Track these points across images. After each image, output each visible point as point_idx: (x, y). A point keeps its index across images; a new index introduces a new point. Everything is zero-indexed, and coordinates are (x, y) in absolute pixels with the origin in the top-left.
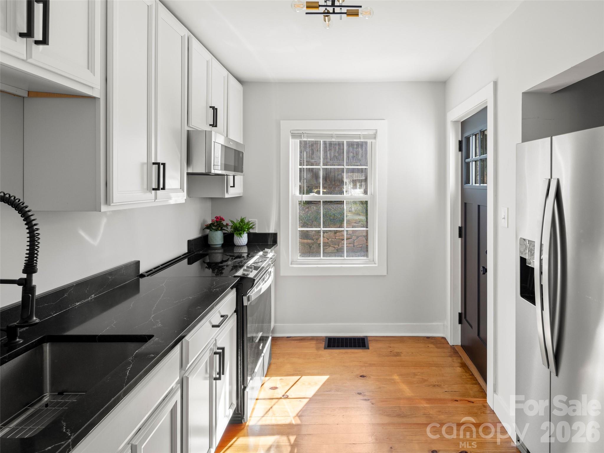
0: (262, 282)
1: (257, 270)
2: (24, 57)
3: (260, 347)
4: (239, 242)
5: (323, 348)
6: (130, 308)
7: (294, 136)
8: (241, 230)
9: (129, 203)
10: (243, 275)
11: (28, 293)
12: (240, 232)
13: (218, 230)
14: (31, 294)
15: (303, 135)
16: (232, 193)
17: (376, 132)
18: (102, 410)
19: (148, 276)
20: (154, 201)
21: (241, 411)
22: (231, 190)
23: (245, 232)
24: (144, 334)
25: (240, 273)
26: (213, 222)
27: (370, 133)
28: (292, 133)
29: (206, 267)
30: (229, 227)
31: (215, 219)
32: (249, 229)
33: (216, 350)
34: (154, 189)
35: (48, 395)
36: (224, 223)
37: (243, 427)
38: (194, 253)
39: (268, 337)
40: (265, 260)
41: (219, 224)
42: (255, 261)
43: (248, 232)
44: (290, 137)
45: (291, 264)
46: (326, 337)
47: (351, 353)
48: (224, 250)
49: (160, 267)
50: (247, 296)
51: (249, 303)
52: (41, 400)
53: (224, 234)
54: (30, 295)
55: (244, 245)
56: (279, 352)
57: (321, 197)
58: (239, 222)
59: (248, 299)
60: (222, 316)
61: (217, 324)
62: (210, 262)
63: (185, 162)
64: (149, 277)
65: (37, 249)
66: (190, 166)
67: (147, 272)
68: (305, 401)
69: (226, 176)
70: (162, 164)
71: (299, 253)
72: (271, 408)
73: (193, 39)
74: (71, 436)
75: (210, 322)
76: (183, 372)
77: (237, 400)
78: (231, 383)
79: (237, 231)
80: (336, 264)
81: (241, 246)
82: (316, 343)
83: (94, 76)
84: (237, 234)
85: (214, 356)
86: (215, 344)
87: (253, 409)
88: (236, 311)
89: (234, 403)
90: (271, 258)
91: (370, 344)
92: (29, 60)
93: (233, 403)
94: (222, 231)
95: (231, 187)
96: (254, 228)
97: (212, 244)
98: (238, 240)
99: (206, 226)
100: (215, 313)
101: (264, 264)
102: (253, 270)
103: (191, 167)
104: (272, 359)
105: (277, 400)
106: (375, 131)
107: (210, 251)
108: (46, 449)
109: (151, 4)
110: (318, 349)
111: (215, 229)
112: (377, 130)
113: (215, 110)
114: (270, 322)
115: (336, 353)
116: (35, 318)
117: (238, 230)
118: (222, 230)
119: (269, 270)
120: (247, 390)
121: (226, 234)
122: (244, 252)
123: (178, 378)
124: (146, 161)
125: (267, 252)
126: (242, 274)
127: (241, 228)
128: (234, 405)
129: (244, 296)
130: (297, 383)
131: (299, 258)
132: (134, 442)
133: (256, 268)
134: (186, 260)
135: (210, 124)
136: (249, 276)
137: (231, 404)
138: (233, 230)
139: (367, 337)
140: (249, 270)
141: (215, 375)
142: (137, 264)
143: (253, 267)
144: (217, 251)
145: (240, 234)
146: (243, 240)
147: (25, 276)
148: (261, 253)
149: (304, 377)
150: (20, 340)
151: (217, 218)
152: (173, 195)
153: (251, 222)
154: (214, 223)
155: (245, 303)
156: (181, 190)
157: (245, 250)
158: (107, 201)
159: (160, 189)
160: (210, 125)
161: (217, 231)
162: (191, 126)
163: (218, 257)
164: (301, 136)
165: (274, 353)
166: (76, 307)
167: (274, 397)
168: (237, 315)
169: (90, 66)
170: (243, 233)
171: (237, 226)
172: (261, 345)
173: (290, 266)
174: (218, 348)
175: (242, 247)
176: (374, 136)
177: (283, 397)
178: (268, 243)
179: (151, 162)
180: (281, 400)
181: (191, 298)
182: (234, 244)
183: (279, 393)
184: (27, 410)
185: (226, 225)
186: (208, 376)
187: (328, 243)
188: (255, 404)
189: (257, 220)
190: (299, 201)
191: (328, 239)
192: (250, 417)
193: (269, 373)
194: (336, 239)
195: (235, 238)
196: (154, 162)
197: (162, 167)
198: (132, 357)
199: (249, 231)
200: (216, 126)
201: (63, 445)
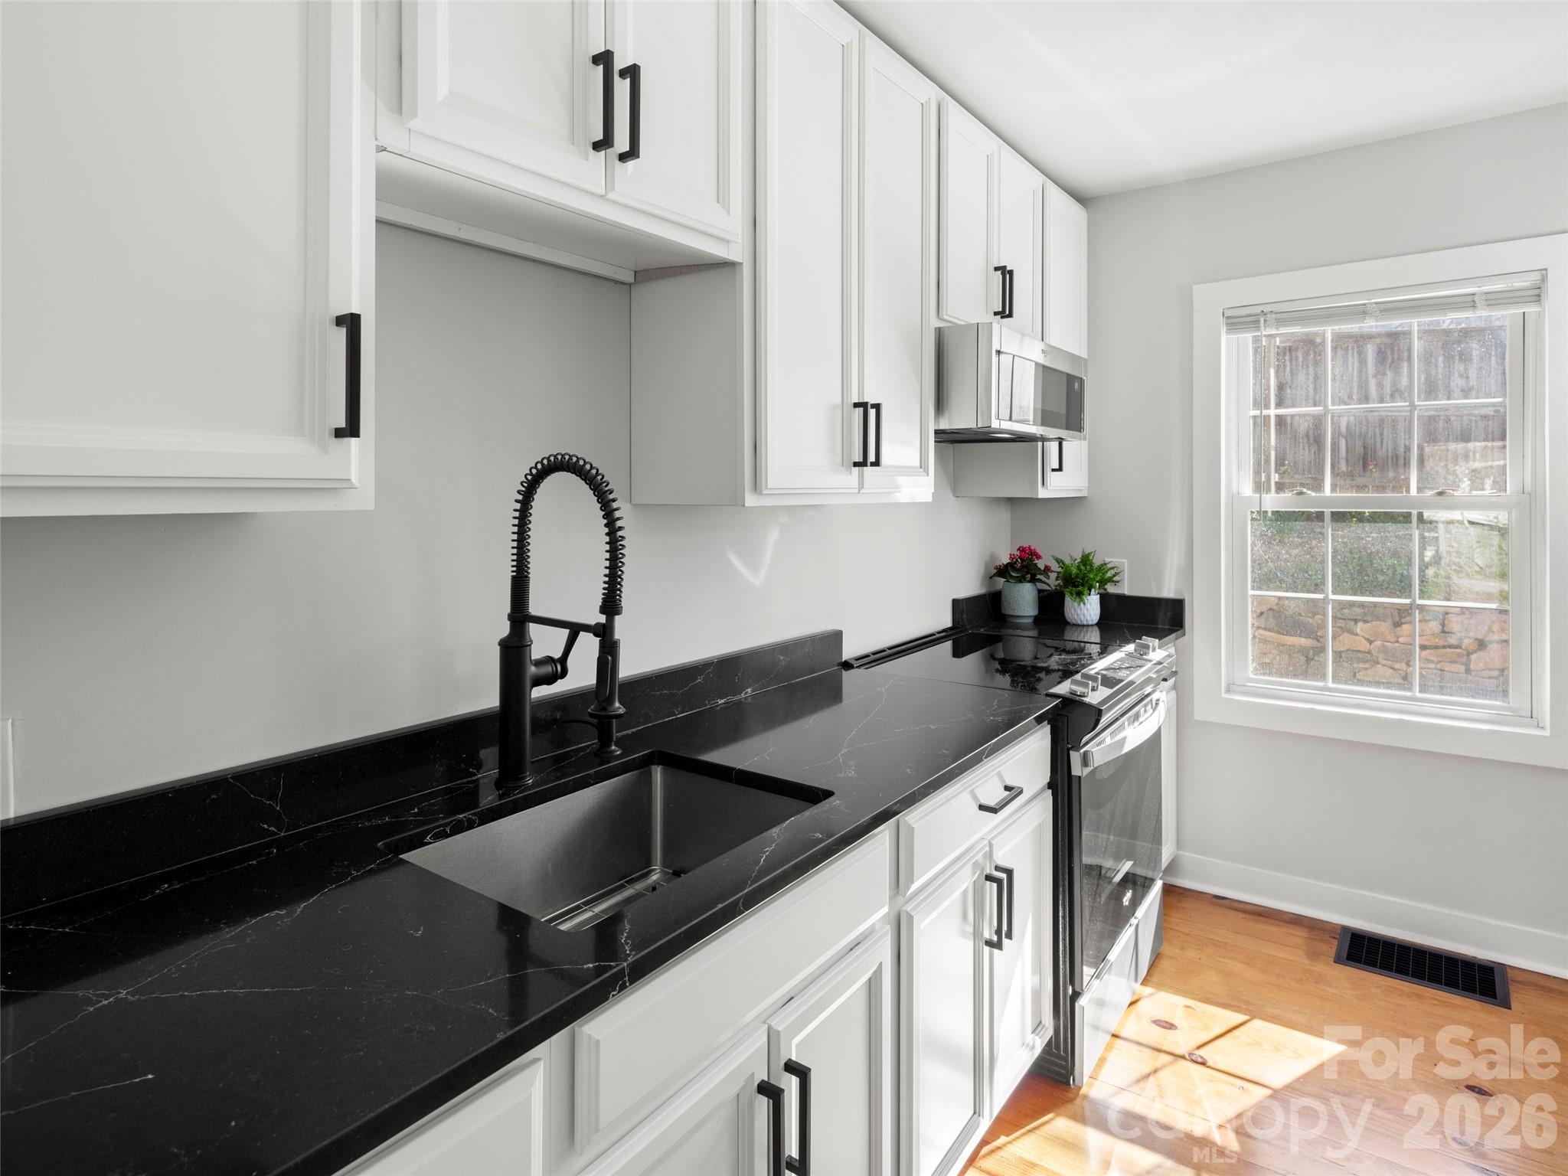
0: (1129, 725)
1: (1112, 688)
2: (603, 192)
3: (1124, 900)
4: (1078, 615)
5: (1333, 960)
6: (807, 727)
7: (1235, 323)
8: (1083, 585)
9: (801, 491)
10: (1071, 693)
11: (607, 654)
12: (1080, 588)
13: (1025, 580)
14: (611, 656)
15: (1262, 320)
16: (1056, 486)
17: (1544, 279)
18: (694, 922)
19: (858, 667)
20: (857, 491)
21: (1066, 1051)
22: (1053, 478)
23: (1093, 590)
24: (816, 785)
25: (1064, 688)
26: (1013, 559)
27: (1516, 284)
28: (1228, 318)
29: (997, 671)
30: (1053, 576)
31: (1018, 553)
32: (1103, 582)
33: (990, 870)
34: (856, 464)
35: (658, 871)
36: (1041, 564)
37: (1071, 1095)
38: (967, 630)
39: (1152, 880)
40: (1141, 667)
41: (1026, 567)
42: (1112, 664)
43: (1102, 591)
44: (1224, 330)
45: (1228, 691)
46: (1345, 929)
47: (1436, 1002)
48: (1039, 631)
49: (885, 651)
50: (1082, 751)
51: (1087, 771)
52: (647, 874)
53: (1040, 591)
54: (610, 658)
55: (1090, 623)
56: (1187, 930)
57: (1328, 502)
58: (1076, 562)
59: (1085, 761)
60: (1007, 788)
61: (992, 803)
62: (1008, 658)
63: (930, 405)
64: (862, 670)
65: (621, 567)
66: (943, 413)
67: (858, 659)
68: (1259, 1094)
69: (1040, 444)
70: (873, 406)
71: (1252, 663)
72: (1156, 1071)
73: (950, 105)
74: (629, 955)
75: (975, 798)
76: (900, 900)
77: (1054, 1018)
78: (1037, 970)
79: (1073, 586)
80: (1381, 709)
81: (1084, 626)
82: (1309, 938)
83: (729, 214)
84: (1071, 594)
85: (985, 883)
86: (990, 855)
87: (1102, 1061)
88: (1051, 785)
89: (1047, 1025)
90: (1160, 663)
91: (1517, 995)
92: (611, 196)
93: (1043, 1021)
94: (1036, 585)
95: (1053, 470)
96: (1118, 582)
97: (1011, 613)
98: (1075, 609)
99: (996, 568)
100: (987, 774)
101: (1136, 676)
102: (1100, 687)
103: (946, 414)
104: (1165, 943)
105: (1168, 1058)
106: (1536, 276)
107: (1003, 632)
108: (585, 966)
109: (849, 41)
110: (1313, 955)
111: (1018, 577)
112: (1546, 270)
113: (1006, 273)
114: (1157, 838)
115: (1380, 987)
116: (617, 704)
117: (1074, 583)
118: (1033, 580)
119: (1155, 697)
120: (1082, 1002)
121: (1046, 593)
122: (1089, 641)
123: (885, 910)
124: (839, 401)
125: (1147, 647)
126: (1068, 690)
127: (1083, 579)
128: (1047, 1029)
129: (1075, 751)
130: (1236, 1033)
131: (1252, 676)
132: (775, 1022)
133: (1108, 682)
134: (948, 645)
135: (996, 311)
136: (1085, 699)
137: (1038, 1027)
138: (1062, 584)
139: (1503, 967)
140: (1088, 684)
141: (988, 933)
142: (836, 638)
143: (1100, 676)
144: (1019, 632)
145: (1080, 594)
146: (1087, 610)
147: (602, 619)
148: (1130, 647)
149: (1257, 1023)
150: (617, 749)
151: (1022, 550)
152: (902, 480)
153: (1109, 566)
154: (1015, 563)
155: (1077, 770)
156: (922, 470)
157: (1095, 636)
158: (756, 486)
159: (869, 464)
160: (996, 314)
161: (1021, 582)
162: (945, 317)
163: (1025, 649)
164: (1258, 321)
165: (1173, 929)
166: (718, 708)
167: (1164, 1048)
168: (1055, 796)
169: (721, 196)
170: (1086, 592)
171: (1070, 574)
172: (1129, 895)
173: (1224, 695)
174: (997, 868)
175: (1085, 629)
176: (1536, 292)
177: (1187, 1057)
178: (1156, 624)
179: (849, 401)
180: (1182, 1062)
181: (933, 727)
182: (1065, 618)
183: (1182, 1041)
184: (621, 887)
185: (1045, 569)
186: (970, 929)
187: (1369, 652)
188: (1109, 1048)
189: (1126, 561)
190: (1252, 512)
191: (1371, 642)
192: (1090, 1077)
193: (1155, 978)
194: (1397, 642)
195: (1066, 603)
196: (857, 401)
197: (872, 412)
198: (781, 830)
199: (1106, 589)
200: (1010, 315)
201: (611, 968)
